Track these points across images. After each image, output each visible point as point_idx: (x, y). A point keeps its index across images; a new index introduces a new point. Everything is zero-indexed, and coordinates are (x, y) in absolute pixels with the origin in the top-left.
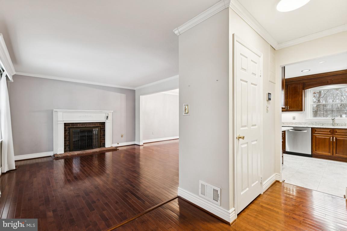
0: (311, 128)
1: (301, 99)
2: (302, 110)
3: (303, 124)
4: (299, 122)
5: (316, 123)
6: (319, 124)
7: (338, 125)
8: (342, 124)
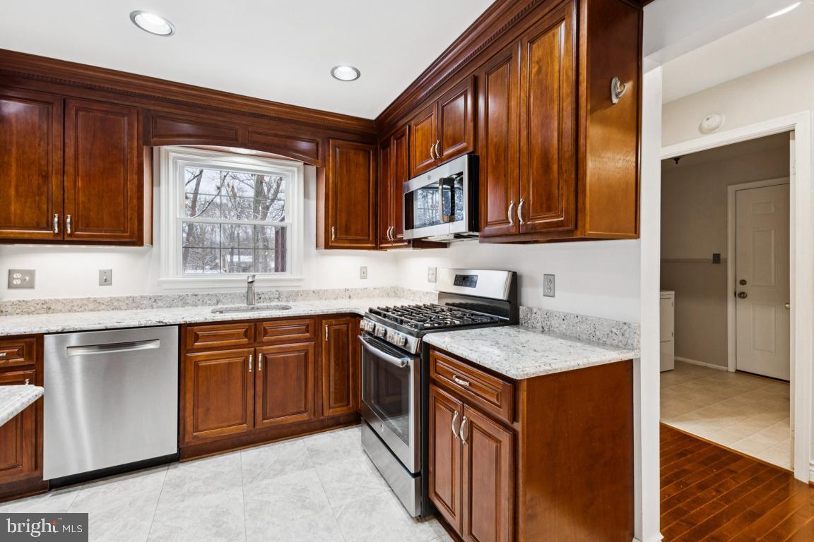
0: (177, 327)
1: (135, 189)
2: (138, 241)
3: (145, 302)
4: (128, 298)
5: (196, 295)
6: (207, 298)
7: (260, 298)
8: (272, 296)
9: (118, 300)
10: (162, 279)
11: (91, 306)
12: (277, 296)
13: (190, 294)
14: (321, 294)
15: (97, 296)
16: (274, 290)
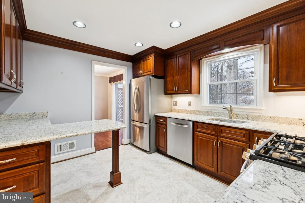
0: (192, 122)
2: (190, 93)
3: (197, 112)
4: (194, 110)
5: (212, 112)
6: (215, 114)
7: (237, 117)
8: (243, 116)
9: (191, 111)
10: (202, 105)
11: (186, 112)
12: (246, 117)
13: (210, 111)
14: (276, 119)
15: (187, 109)
16: (244, 113)
